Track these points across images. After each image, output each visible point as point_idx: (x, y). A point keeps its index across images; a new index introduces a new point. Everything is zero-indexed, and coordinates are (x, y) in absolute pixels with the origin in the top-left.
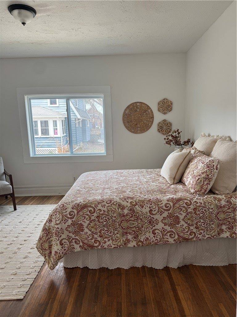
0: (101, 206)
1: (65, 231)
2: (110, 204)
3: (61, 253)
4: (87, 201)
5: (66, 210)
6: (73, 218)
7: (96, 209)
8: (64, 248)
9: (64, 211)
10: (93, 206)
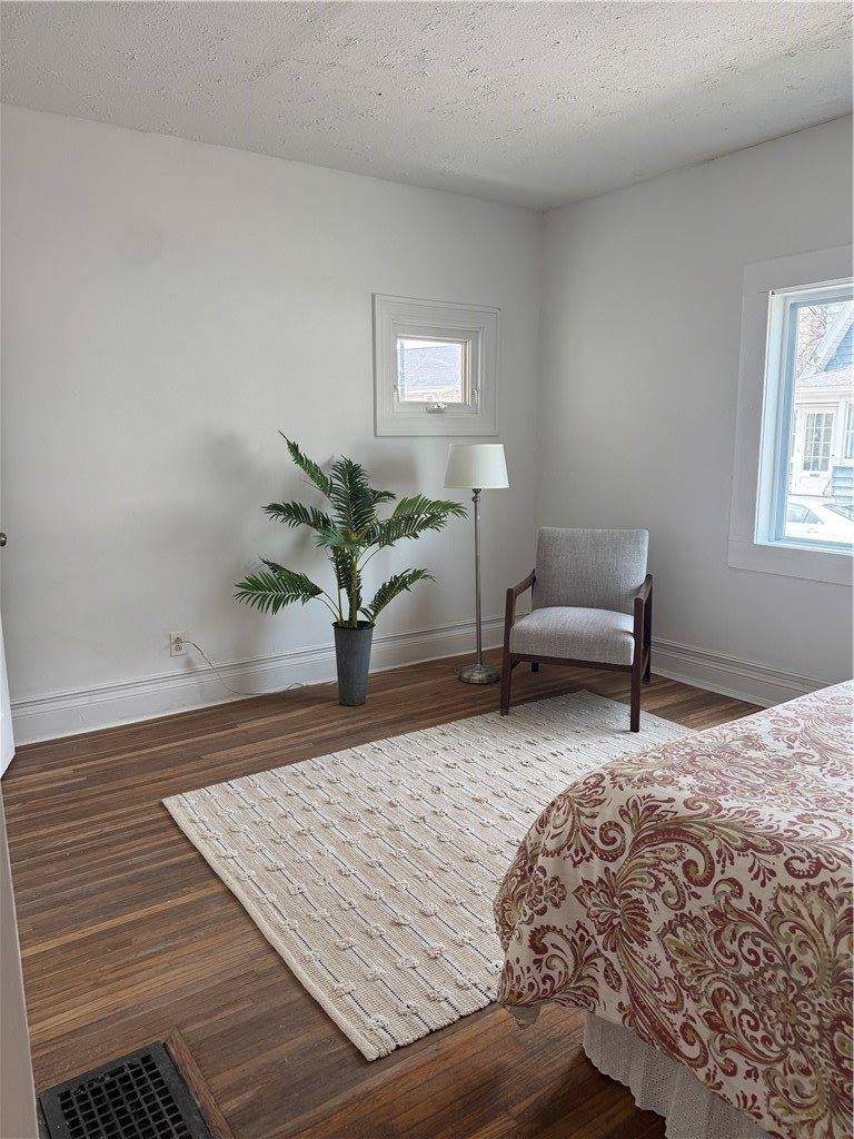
0: (751, 870)
1: (571, 898)
2: (799, 884)
3: (525, 982)
4: (706, 807)
5: (597, 809)
6: (614, 859)
7: (718, 868)
8: (545, 971)
9: (587, 811)
10: (713, 846)
